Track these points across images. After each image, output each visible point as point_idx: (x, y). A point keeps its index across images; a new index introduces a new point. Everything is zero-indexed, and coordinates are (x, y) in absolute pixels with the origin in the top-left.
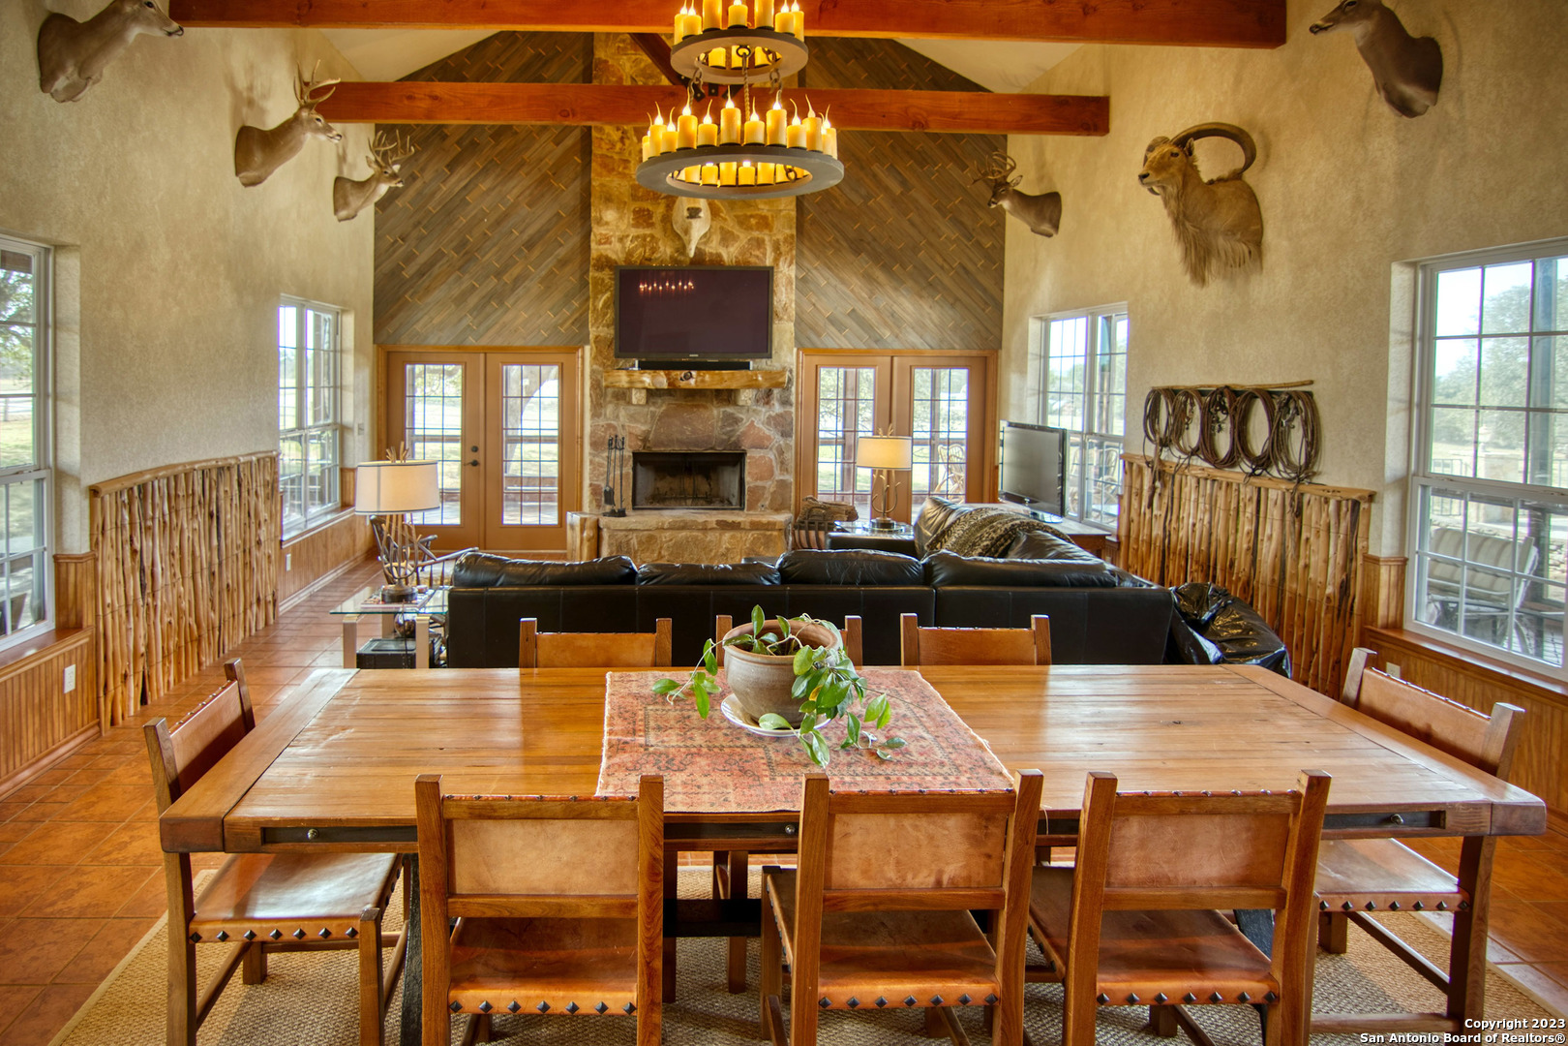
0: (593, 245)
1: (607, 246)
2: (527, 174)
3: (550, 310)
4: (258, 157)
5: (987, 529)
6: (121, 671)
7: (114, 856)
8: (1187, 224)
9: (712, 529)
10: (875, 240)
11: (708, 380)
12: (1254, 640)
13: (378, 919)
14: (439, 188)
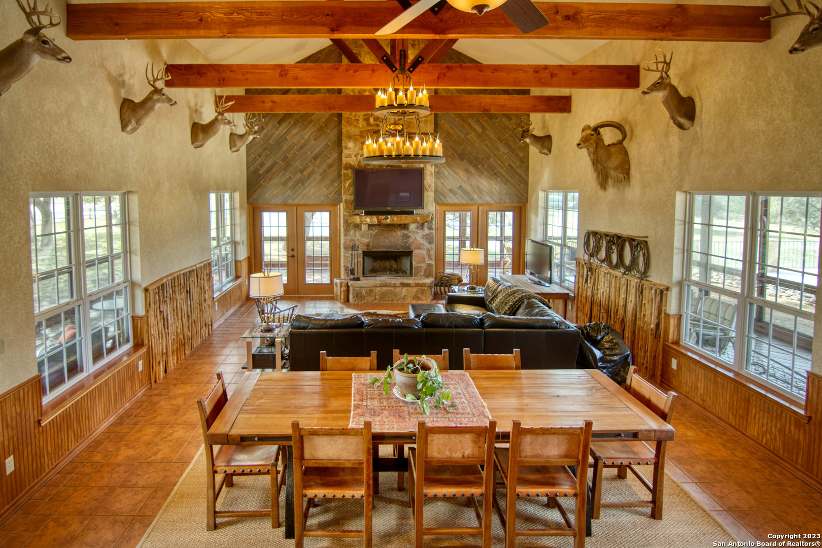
0: (343, 158)
1: (349, 159)
2: (313, 126)
3: (325, 187)
4: (201, 136)
5: (511, 297)
6: (158, 361)
7: (168, 438)
8: (598, 165)
9: (398, 286)
10: (470, 153)
11: (396, 219)
12: (617, 349)
13: (276, 466)
14: (274, 133)
